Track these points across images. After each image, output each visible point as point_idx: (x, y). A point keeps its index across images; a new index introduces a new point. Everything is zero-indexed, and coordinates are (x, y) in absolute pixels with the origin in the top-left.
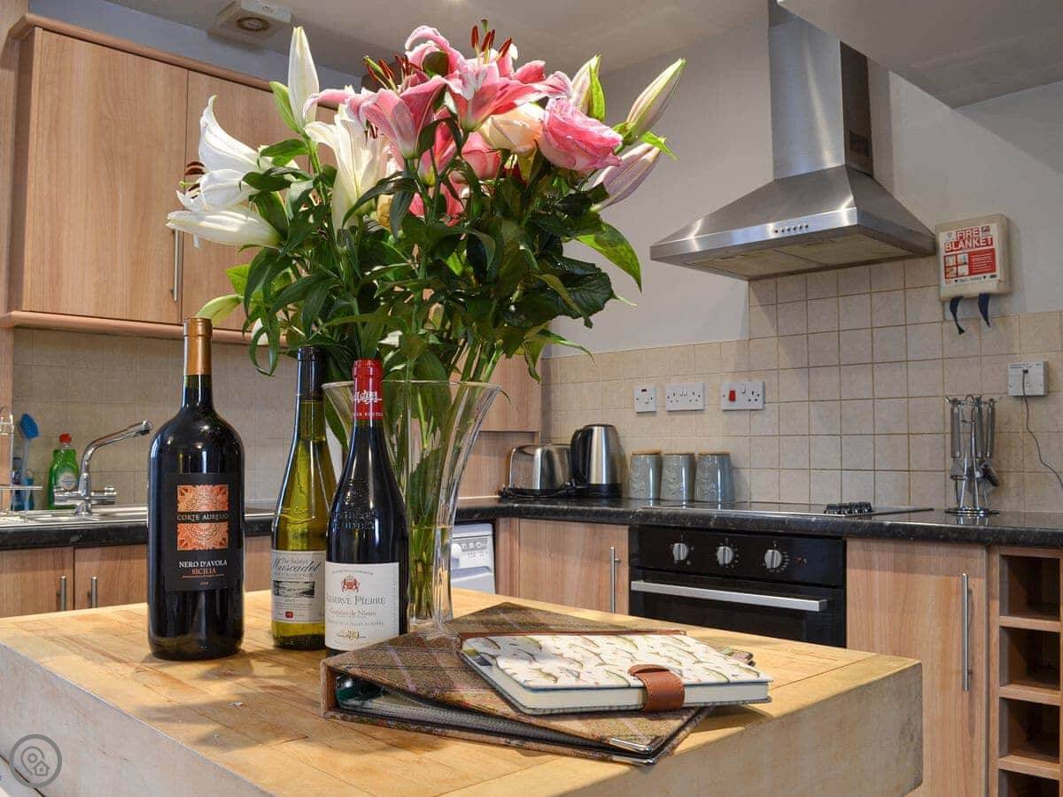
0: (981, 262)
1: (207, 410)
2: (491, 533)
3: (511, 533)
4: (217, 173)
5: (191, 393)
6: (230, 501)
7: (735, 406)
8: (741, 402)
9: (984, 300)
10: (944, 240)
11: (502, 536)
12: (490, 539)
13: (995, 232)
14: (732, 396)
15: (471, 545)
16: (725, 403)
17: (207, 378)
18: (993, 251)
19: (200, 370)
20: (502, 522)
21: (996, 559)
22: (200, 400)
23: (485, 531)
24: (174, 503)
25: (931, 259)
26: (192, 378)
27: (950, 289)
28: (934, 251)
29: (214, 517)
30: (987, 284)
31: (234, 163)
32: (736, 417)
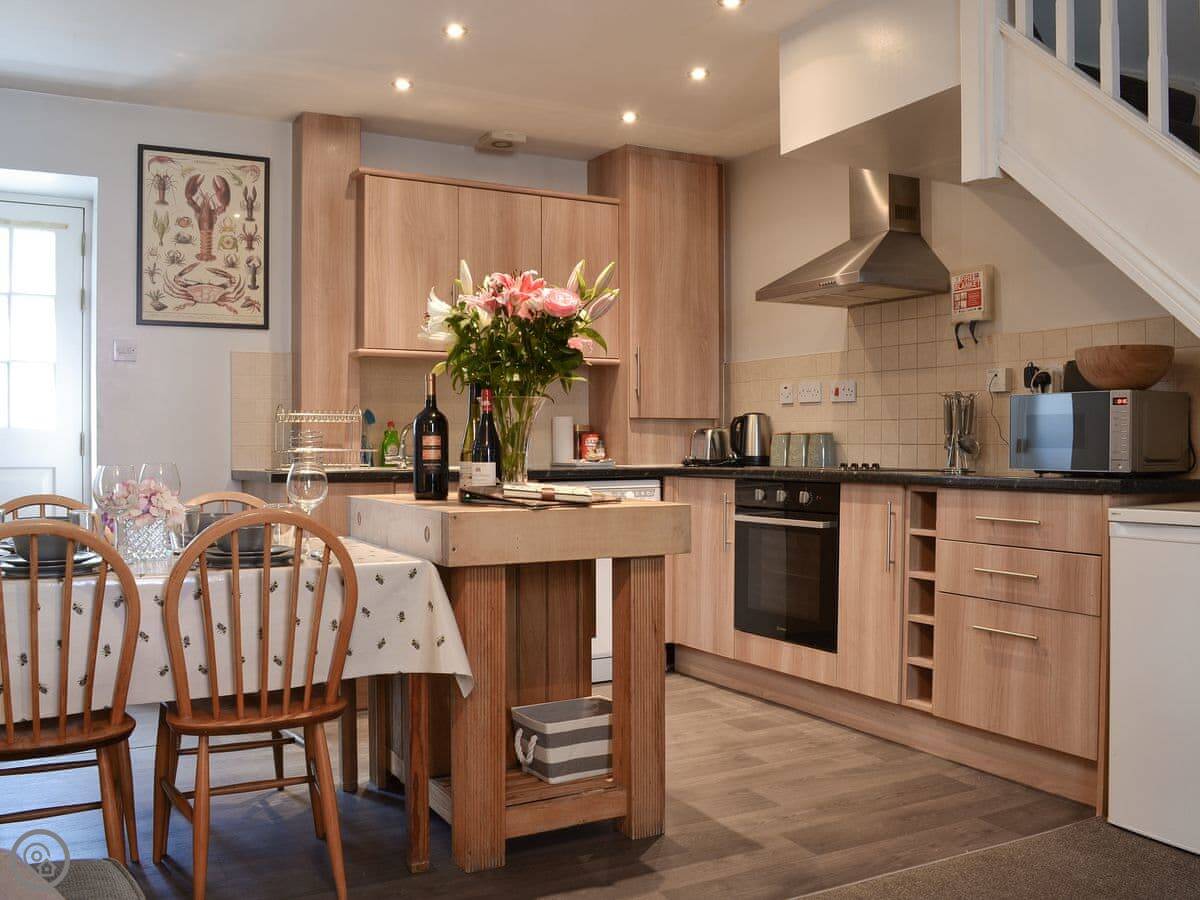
0: (973, 300)
1: (434, 409)
2: (658, 485)
3: (674, 486)
4: (435, 318)
5: (428, 402)
6: (442, 442)
7: (839, 399)
8: (841, 398)
9: (973, 325)
10: (954, 281)
11: (667, 489)
12: (658, 491)
13: (981, 278)
14: (837, 393)
15: (643, 493)
16: (833, 398)
17: (434, 396)
18: (980, 290)
19: (431, 393)
20: (668, 480)
21: (909, 493)
22: (432, 403)
23: (655, 484)
24: (421, 442)
25: (946, 295)
26: (428, 396)
27: (957, 316)
28: (948, 290)
29: (437, 447)
30: (975, 314)
31: (441, 314)
32: (839, 406)
